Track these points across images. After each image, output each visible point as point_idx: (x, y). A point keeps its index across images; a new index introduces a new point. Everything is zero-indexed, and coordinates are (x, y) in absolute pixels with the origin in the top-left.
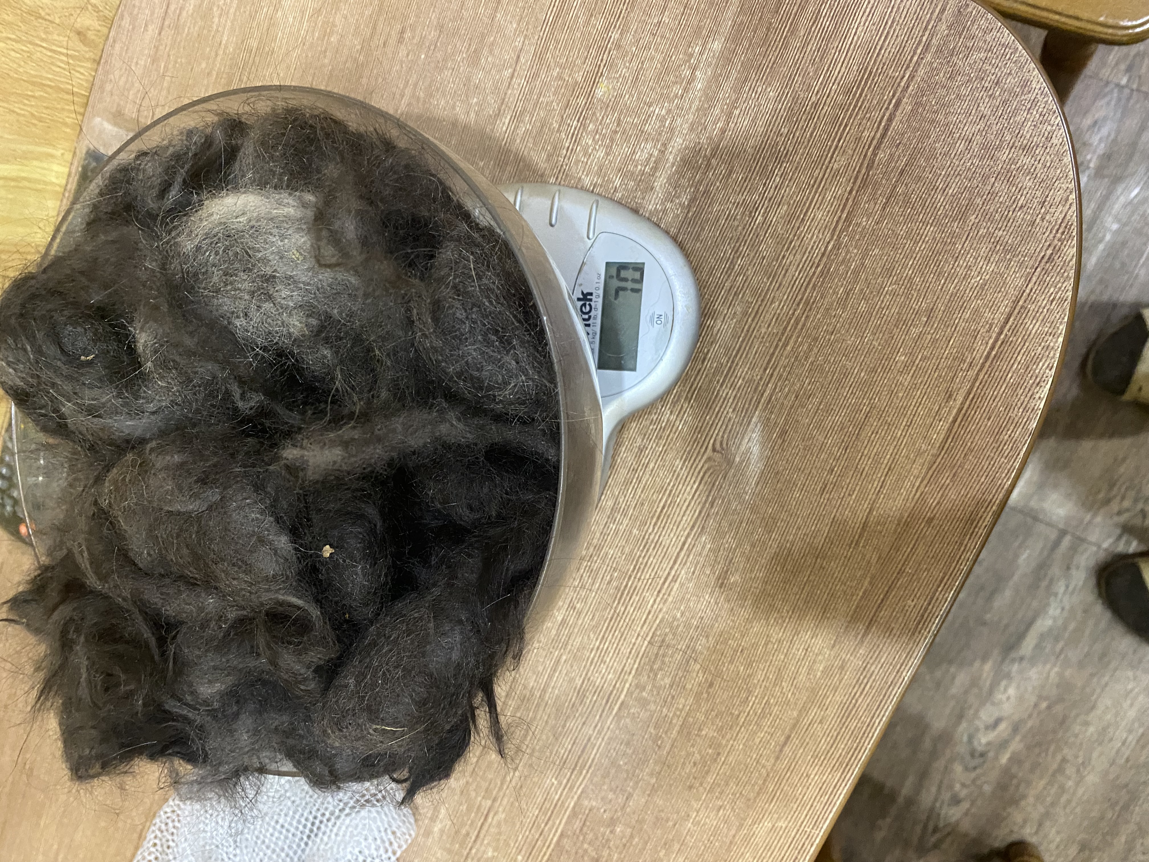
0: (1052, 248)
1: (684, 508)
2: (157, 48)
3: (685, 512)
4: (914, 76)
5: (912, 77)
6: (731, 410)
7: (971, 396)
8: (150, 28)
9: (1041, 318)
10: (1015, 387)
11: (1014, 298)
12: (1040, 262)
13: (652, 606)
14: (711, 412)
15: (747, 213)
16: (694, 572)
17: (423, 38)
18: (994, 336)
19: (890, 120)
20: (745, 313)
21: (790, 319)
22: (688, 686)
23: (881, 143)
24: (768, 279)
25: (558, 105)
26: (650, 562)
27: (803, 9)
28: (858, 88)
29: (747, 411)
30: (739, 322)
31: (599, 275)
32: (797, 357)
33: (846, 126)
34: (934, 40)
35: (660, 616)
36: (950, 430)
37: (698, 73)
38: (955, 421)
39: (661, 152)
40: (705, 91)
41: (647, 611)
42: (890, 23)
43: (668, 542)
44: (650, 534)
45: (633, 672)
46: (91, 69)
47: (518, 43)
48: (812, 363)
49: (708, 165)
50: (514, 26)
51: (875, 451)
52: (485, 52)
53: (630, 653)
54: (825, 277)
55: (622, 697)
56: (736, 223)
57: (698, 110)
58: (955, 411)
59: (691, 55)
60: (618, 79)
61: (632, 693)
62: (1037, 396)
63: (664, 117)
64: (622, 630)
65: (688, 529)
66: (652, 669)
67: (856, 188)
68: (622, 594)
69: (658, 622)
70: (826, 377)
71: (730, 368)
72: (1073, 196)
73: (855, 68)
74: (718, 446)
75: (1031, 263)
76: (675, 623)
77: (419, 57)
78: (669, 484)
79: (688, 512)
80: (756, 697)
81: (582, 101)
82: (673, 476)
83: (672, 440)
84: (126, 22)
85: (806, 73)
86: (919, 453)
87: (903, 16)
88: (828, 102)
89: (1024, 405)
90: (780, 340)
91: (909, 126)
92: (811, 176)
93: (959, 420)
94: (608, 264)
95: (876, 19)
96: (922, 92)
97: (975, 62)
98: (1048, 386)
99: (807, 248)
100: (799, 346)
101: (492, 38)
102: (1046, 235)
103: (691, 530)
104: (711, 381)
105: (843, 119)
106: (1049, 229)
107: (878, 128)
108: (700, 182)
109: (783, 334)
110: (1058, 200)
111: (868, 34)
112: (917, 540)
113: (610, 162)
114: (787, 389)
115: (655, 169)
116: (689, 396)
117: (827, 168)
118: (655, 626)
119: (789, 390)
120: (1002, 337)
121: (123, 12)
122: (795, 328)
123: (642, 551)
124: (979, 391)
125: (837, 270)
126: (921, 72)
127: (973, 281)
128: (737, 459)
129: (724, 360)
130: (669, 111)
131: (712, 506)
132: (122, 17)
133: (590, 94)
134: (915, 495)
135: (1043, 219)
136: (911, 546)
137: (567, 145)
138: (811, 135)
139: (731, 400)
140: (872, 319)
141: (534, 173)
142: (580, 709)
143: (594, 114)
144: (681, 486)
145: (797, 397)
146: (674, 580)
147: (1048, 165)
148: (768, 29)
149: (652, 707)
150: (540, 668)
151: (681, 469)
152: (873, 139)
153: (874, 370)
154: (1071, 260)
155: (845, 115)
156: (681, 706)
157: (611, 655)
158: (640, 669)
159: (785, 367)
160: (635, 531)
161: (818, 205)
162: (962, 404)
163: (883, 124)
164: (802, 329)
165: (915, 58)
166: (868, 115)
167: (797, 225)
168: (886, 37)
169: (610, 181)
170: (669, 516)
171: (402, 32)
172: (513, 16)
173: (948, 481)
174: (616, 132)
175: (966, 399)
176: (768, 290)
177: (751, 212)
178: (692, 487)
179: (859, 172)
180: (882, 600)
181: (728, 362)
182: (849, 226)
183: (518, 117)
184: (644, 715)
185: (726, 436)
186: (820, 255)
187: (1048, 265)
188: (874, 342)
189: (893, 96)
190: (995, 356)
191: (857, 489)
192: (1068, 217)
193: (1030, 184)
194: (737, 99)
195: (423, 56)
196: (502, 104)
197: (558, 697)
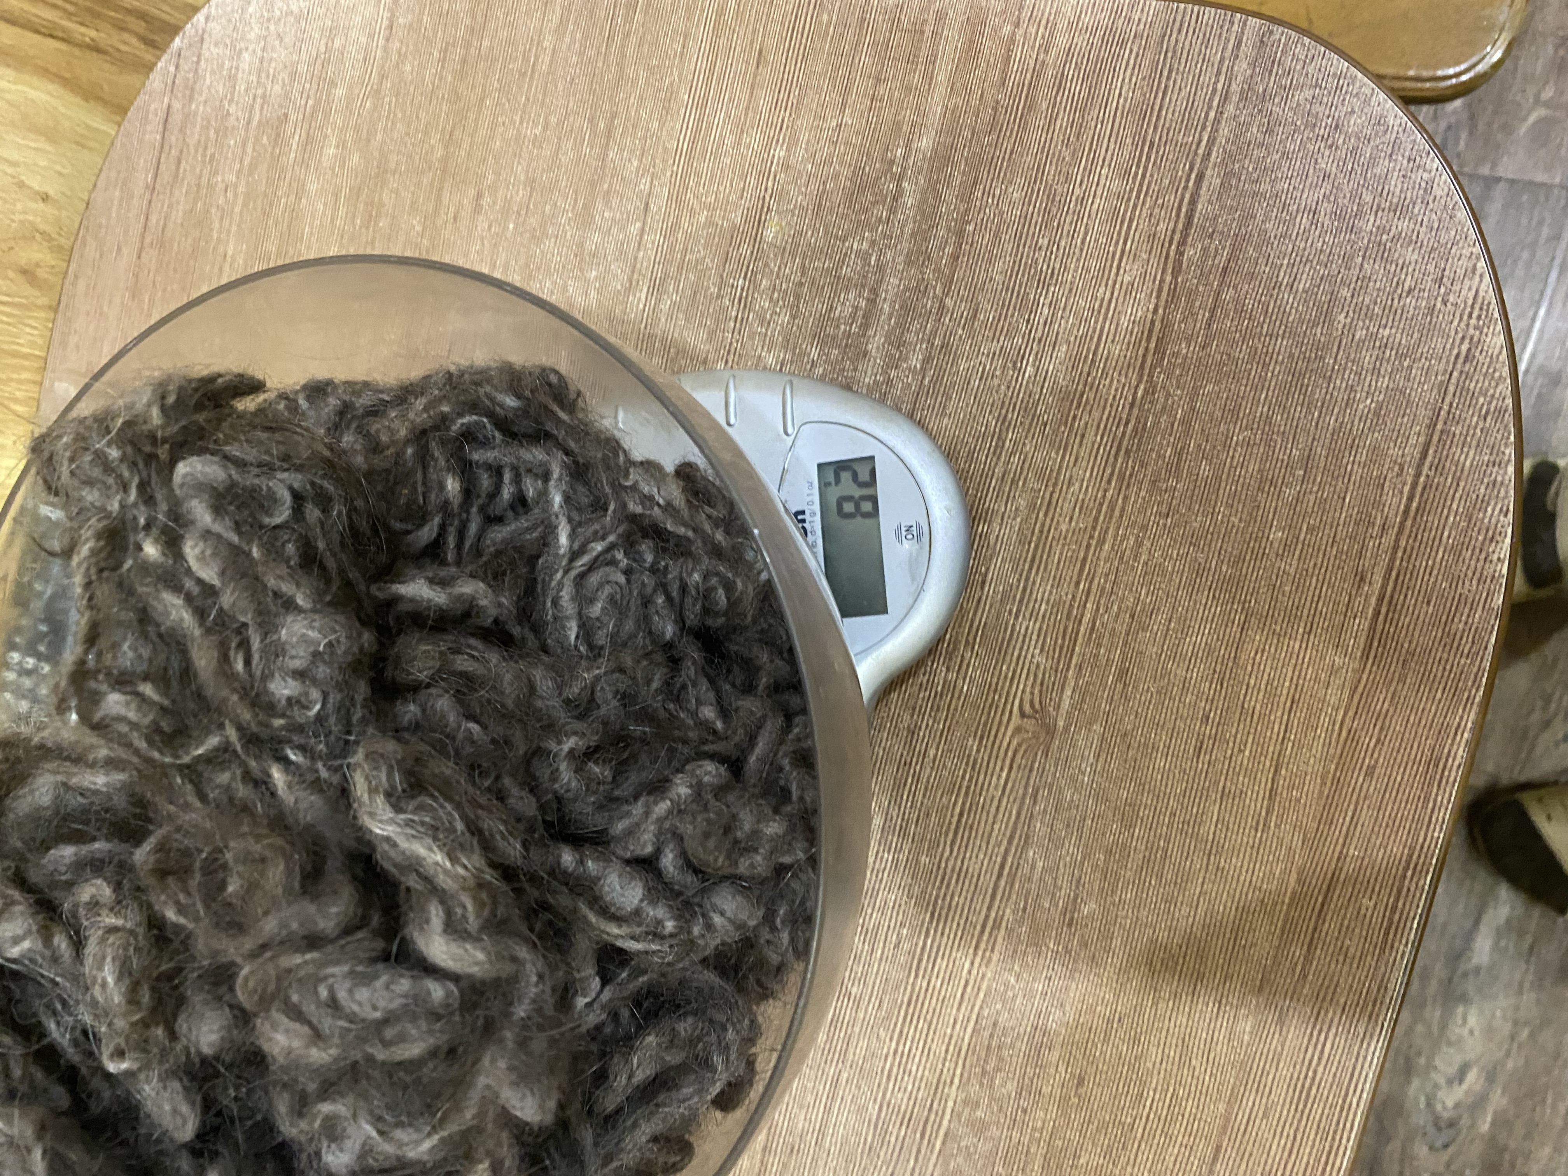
0: (1467, 341)
1: (993, 810)
2: (136, 276)
3: (995, 817)
4: (1215, 139)
5: (1212, 141)
6: (1037, 651)
7: (1394, 574)
8: (125, 251)
9: (1474, 443)
10: (1456, 551)
11: (1427, 421)
12: (1455, 363)
13: (970, 972)
14: (1008, 658)
15: (1010, 365)
16: (1025, 909)
17: (508, 202)
18: (1409, 480)
19: (1193, 202)
20: (1032, 507)
21: (1101, 505)
22: (1046, 1090)
23: (1187, 235)
24: (1057, 453)
25: (713, 261)
26: (954, 904)
27: (1039, 75)
28: (1138, 167)
29: (1061, 648)
30: (1025, 520)
31: (811, 484)
32: (1121, 558)
33: (1131, 221)
34: (1234, 86)
35: (984, 987)
36: (1372, 628)
37: (905, 185)
38: (1377, 613)
39: (872, 302)
40: (920, 208)
41: (963, 982)
42: (1165, 73)
43: (977, 867)
44: (948, 859)
45: (956, 1081)
46: (47, 320)
47: (644, 185)
48: (1146, 563)
49: (942, 307)
50: (635, 164)
51: (1266, 677)
52: (599, 204)
53: (947, 1051)
54: (1142, 437)
55: (945, 1123)
56: (996, 382)
57: (913, 235)
58: (1373, 601)
59: (892, 162)
60: (793, 211)
61: (959, 1116)
62: (1495, 557)
63: (867, 252)
64: (929, 1017)
65: (1005, 842)
66: (984, 1072)
67: (1163, 303)
68: (920, 961)
69: (982, 995)
70: (1171, 579)
71: (1025, 589)
72: (1482, 264)
73: (1129, 141)
74: (1027, 708)
75: (1442, 366)
76: (1010, 994)
77: (506, 228)
78: (963, 777)
79: (1000, 816)
80: (1155, 1091)
81: (746, 250)
82: (967, 764)
83: (956, 709)
84: (91, 251)
85: (1061, 159)
86: (1333, 671)
87: (1183, 61)
88: (1099, 192)
89: (1477, 575)
90: (1091, 537)
91: (1222, 207)
92: (1094, 298)
93: (1384, 610)
94: (820, 466)
95: (1145, 72)
96: (1229, 157)
97: (1298, 105)
98: (1508, 540)
99: (1106, 400)
100: (1122, 541)
101: (606, 186)
102: (1455, 323)
103: (1010, 842)
104: (999, 614)
105: (1125, 211)
106: (1458, 315)
107: (1178, 216)
108: (934, 333)
109: (1094, 528)
110: (1460, 272)
111: (1138, 93)
112: (1357, 803)
113: (800, 328)
114: (1115, 608)
115: (865, 326)
116: (971, 639)
117: (1115, 283)
118: (978, 1003)
119: (1119, 608)
120: (1422, 479)
121: (84, 237)
122: (1111, 517)
123: (940, 888)
124: (1404, 564)
125: (1157, 423)
126: (1224, 131)
127: (1361, 407)
128: (1061, 723)
129: (1012, 580)
130: (873, 243)
131: (1035, 802)
132: (84, 243)
133: (757, 239)
134: (1339, 734)
135: (1445, 303)
136: (1350, 814)
137: (734, 314)
138: (1083, 243)
139: (1034, 637)
140: (1223, 484)
141: (692, 360)
142: (882, 1154)
143: (766, 265)
144: (982, 777)
145: (1132, 616)
146: (996, 926)
147: (1436, 225)
148: (995, 109)
149: (994, 1131)
150: (810, 1099)
151: (978, 751)
152: (1174, 231)
153: (1239, 560)
154: (1500, 353)
155: (1127, 206)
156: (1040, 1124)
157: (917, 1059)
158: (966, 1075)
159: (1107, 575)
160: (924, 859)
161: (1111, 337)
162: (1382, 586)
163: (1184, 210)
164: (1121, 516)
165: (1212, 114)
166: (1160, 201)
167: (1086, 369)
168: (1164, 93)
169: (803, 354)
170: (971, 828)
171: (479, 196)
172: (632, 151)
173: (1386, 705)
174: (801, 284)
175: (1386, 579)
176: (1060, 467)
177: (1015, 363)
178: (999, 776)
179: (1162, 281)
180: (1323, 905)
181: (1019, 581)
182: (1163, 359)
183: (658, 288)
184: (984, 1147)
185: (1036, 692)
186: (1127, 407)
187: (1467, 365)
188: (1232, 519)
189: (1191, 169)
190: (1417, 510)
191: (1250, 740)
192: (1481, 294)
193: (1415, 256)
194: (967, 211)
195: (511, 226)
196: (633, 272)
197: (845, 1141)
